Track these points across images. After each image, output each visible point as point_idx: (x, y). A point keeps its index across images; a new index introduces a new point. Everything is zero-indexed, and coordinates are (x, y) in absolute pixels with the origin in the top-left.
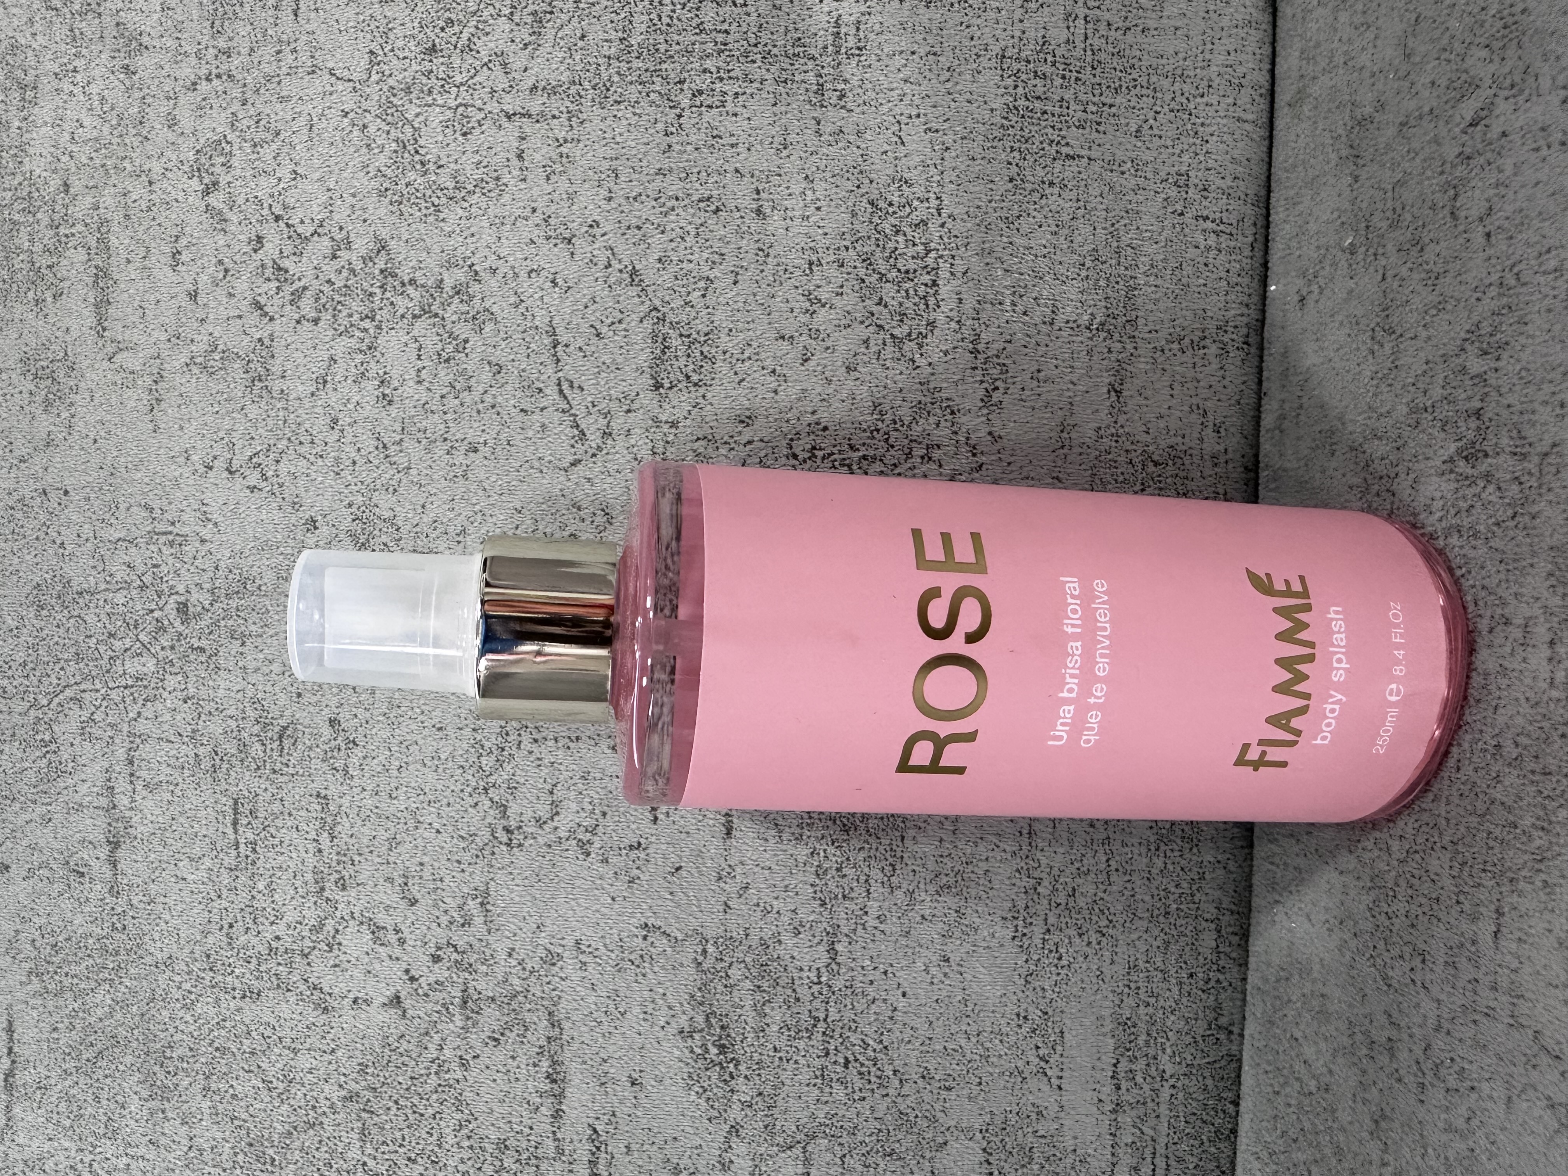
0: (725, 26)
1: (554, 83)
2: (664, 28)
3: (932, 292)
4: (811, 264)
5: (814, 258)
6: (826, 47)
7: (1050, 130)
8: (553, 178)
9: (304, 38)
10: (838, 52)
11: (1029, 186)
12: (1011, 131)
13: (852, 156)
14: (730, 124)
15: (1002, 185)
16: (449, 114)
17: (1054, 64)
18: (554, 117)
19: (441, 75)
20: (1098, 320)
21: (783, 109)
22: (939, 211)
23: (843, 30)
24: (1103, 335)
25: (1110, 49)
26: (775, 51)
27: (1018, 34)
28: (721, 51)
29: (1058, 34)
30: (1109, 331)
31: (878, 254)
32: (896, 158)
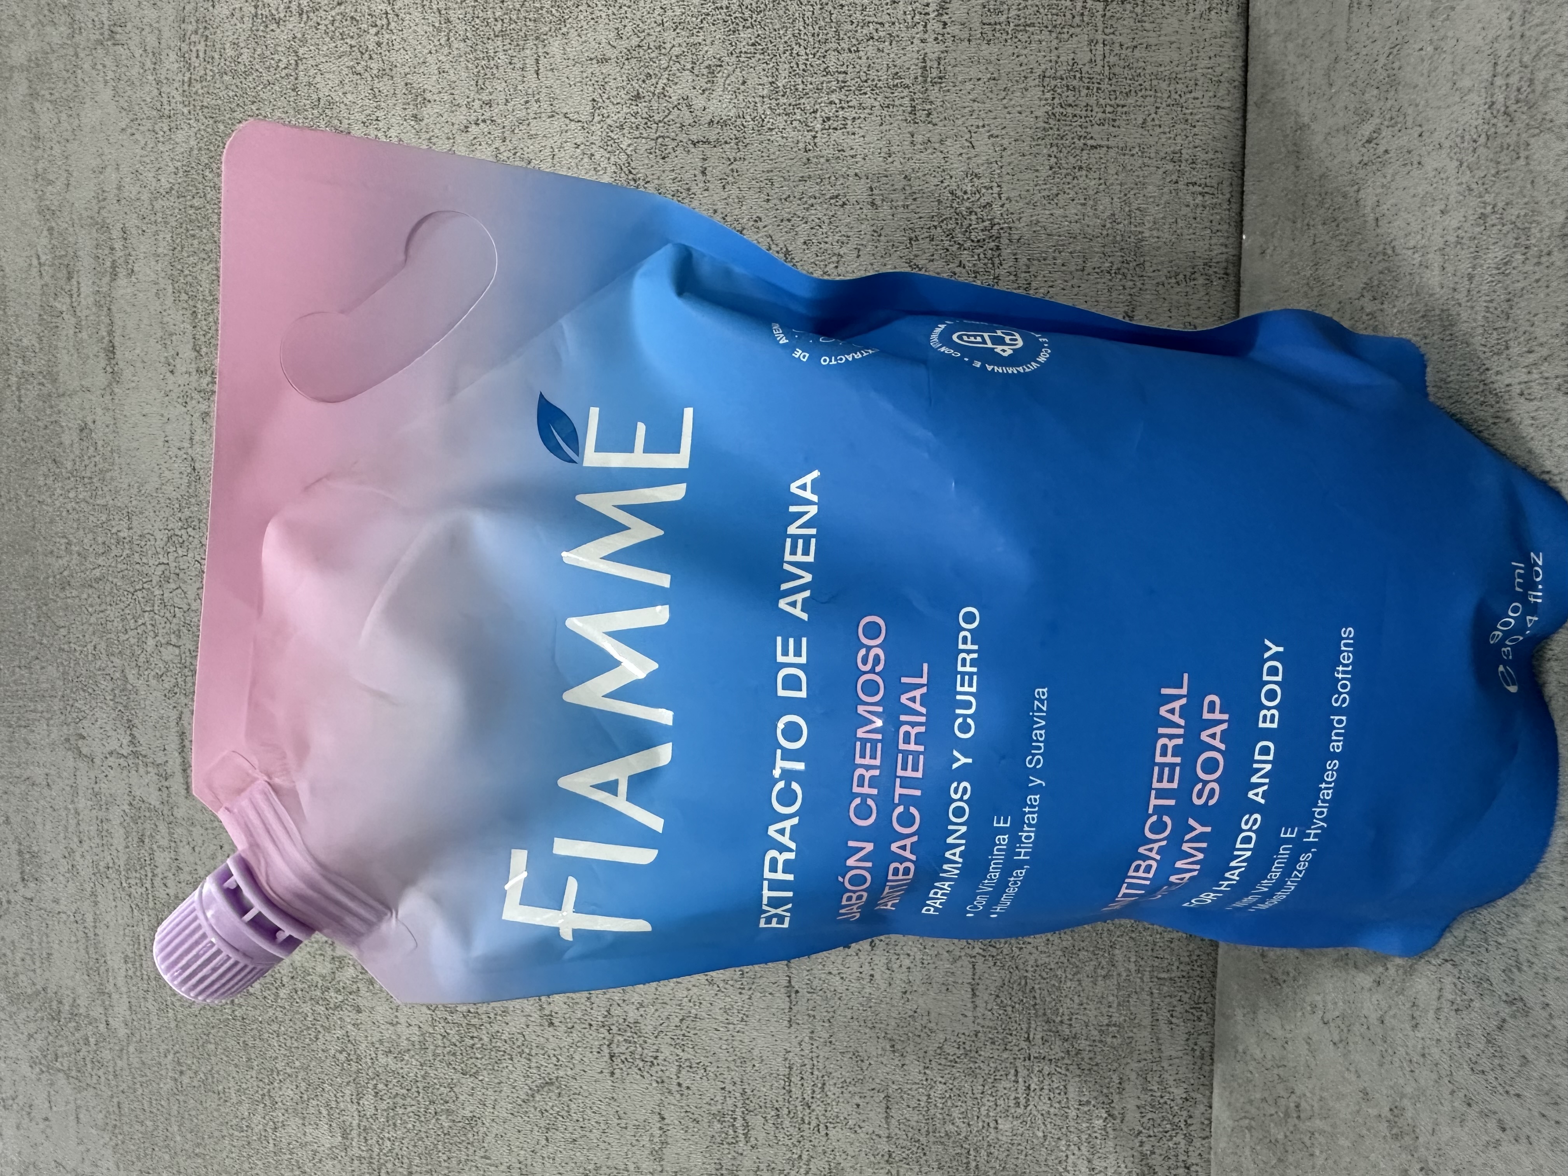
0: (844, 69)
1: (725, 118)
2: (801, 72)
3: (996, 254)
4: (911, 239)
5: (913, 235)
6: (916, 78)
7: (1079, 129)
8: (728, 187)
9: (544, 90)
10: (925, 81)
11: (1064, 171)
12: (1050, 132)
13: (937, 159)
14: (850, 141)
15: (1045, 172)
16: (652, 143)
17: (1081, 79)
18: (726, 143)
19: (645, 115)
20: (1115, 267)
21: (888, 127)
22: (999, 195)
23: (929, 64)
24: (1120, 276)
25: (1122, 63)
26: (880, 84)
27: (1054, 58)
28: (841, 88)
29: (1084, 57)
30: (1124, 274)
31: (958, 230)
32: (969, 158)
